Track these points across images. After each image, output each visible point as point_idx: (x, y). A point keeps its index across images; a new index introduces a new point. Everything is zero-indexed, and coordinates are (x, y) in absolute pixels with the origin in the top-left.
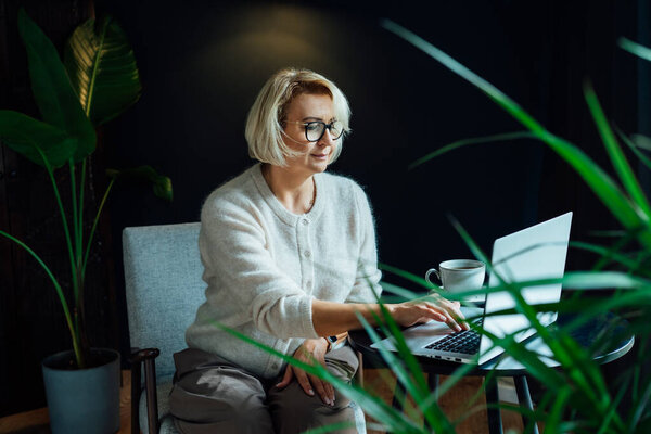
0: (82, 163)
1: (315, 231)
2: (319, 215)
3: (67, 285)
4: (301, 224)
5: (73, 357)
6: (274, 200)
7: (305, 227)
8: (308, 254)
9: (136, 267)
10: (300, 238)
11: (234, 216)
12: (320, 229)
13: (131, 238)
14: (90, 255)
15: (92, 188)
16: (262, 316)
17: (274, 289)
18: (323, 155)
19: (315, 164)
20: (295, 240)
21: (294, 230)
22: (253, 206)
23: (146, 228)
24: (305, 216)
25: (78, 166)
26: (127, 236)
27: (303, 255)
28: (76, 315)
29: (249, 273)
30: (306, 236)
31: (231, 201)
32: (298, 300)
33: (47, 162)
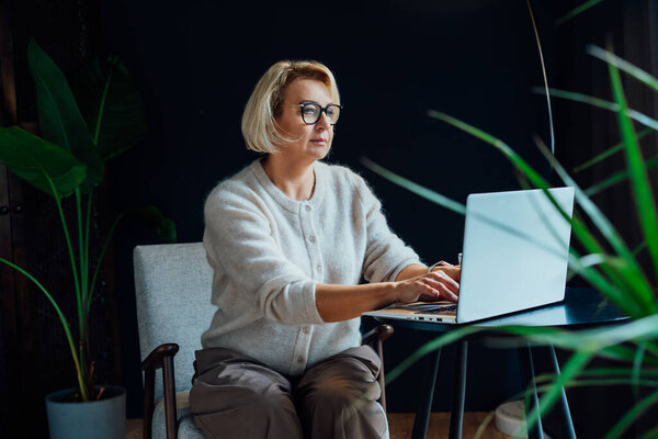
0: (88, 195)
1: (318, 217)
2: (321, 201)
4: (303, 210)
5: (78, 391)
6: (275, 189)
7: (308, 212)
8: (313, 240)
9: (148, 284)
10: (304, 223)
11: (237, 205)
12: (322, 215)
13: (143, 255)
16: (268, 304)
17: (279, 277)
18: (321, 140)
19: (313, 150)
20: (298, 226)
21: (297, 216)
22: (255, 195)
23: (157, 246)
24: (307, 203)
26: (138, 254)
27: (308, 240)
28: (81, 348)
29: (254, 260)
30: (310, 222)
31: (232, 191)
32: (302, 286)
33: (54, 191)
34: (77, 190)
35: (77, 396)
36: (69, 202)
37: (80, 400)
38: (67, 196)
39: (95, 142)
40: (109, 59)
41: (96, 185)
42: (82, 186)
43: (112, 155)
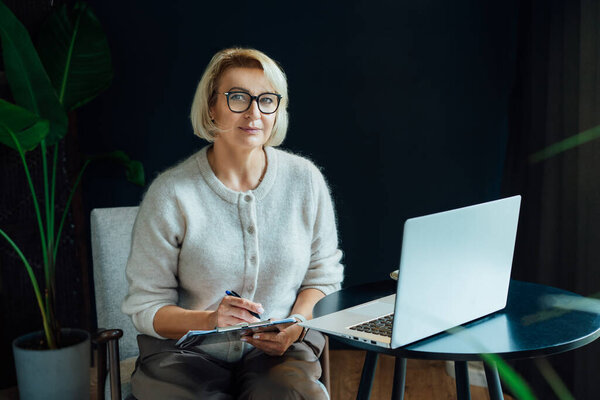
0: (54, 146)
3: (39, 267)
4: (243, 200)
5: (44, 337)
7: (248, 203)
8: (251, 230)
9: (104, 248)
10: (242, 214)
13: (100, 219)
14: (62, 237)
15: (65, 172)
18: (252, 129)
20: (237, 217)
21: (235, 207)
23: (114, 210)
25: (50, 149)
26: (95, 218)
27: (246, 232)
28: (47, 295)
30: (249, 212)
33: (18, 145)
34: (43, 143)
35: (42, 342)
36: (34, 155)
37: (45, 347)
38: (31, 149)
39: (61, 100)
40: (77, 7)
41: (61, 137)
42: (48, 138)
43: (79, 104)
